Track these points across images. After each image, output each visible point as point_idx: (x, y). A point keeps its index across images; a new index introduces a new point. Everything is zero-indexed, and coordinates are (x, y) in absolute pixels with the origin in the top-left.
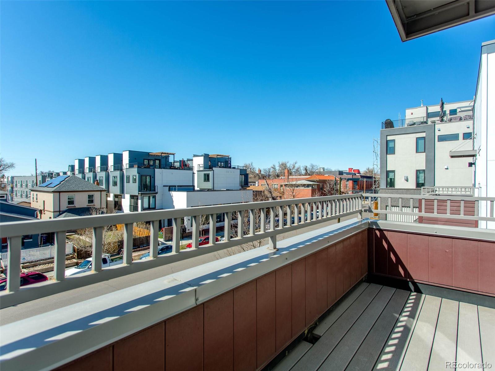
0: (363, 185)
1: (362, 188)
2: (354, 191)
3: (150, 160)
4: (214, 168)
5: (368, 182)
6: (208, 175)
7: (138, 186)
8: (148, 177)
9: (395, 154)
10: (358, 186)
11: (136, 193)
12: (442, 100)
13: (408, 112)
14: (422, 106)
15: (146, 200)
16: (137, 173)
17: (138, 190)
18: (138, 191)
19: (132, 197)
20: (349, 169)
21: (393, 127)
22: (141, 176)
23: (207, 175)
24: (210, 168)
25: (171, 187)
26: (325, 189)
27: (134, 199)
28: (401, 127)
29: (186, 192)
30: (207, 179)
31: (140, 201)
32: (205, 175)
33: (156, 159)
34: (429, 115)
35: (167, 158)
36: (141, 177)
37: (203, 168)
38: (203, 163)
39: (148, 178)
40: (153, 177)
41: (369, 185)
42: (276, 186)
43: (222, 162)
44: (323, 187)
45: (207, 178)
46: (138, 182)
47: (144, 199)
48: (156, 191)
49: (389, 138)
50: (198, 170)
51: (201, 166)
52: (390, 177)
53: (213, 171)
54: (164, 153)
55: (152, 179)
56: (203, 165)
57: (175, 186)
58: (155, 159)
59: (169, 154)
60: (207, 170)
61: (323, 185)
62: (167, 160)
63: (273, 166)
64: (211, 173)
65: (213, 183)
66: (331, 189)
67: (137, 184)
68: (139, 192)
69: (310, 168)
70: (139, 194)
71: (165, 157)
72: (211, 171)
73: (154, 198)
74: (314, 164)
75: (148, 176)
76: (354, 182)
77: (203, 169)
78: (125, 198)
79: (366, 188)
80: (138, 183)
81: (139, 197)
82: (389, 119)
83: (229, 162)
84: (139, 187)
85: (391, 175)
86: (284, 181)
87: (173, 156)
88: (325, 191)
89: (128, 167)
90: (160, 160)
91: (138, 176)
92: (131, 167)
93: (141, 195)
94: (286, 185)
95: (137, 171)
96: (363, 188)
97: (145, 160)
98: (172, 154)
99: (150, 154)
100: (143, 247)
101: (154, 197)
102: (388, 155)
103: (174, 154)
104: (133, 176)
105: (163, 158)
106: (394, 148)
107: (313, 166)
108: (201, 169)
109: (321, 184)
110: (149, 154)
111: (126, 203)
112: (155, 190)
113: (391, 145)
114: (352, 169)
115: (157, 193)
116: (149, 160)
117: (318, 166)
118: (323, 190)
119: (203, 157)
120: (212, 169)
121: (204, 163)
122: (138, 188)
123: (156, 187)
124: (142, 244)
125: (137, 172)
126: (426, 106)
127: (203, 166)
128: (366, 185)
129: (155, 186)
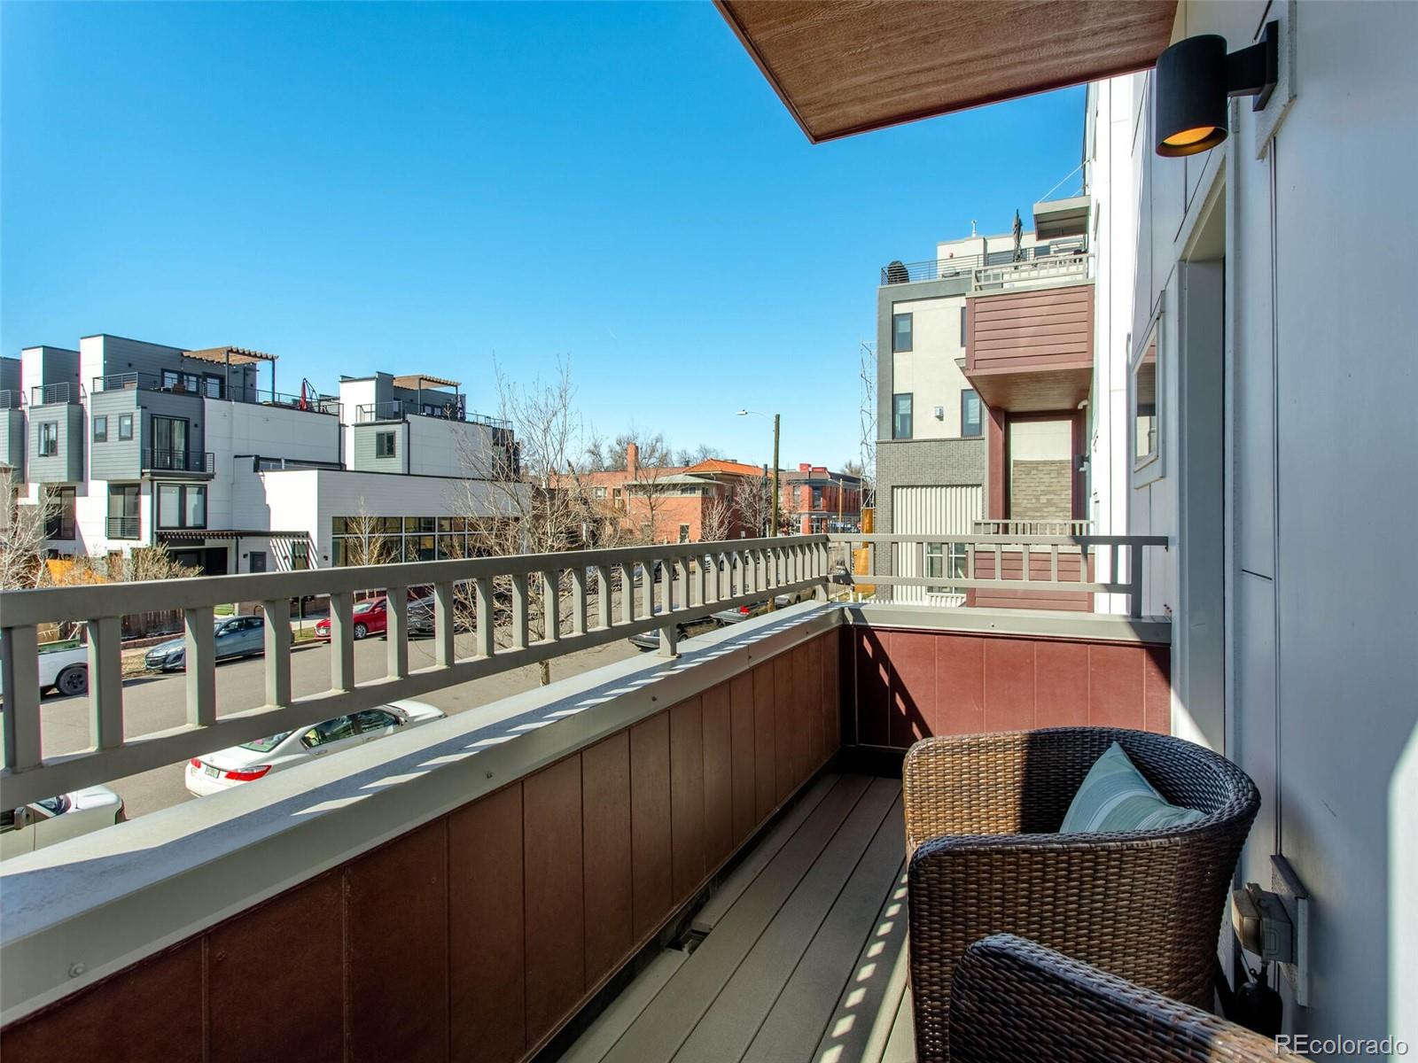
0: (837, 499)
1: (833, 508)
2: (813, 514)
3: (186, 374)
4: (409, 417)
5: (848, 491)
6: (391, 438)
7: (139, 451)
8: (177, 423)
9: (911, 350)
10: (825, 498)
11: (133, 473)
12: (1018, 216)
13: (943, 251)
14: (974, 235)
15: (170, 498)
16: (135, 406)
17: (139, 462)
18: (139, 467)
19: (116, 488)
20: (802, 465)
21: (908, 280)
22: (152, 418)
23: (388, 437)
24: (399, 416)
25: (261, 462)
26: (737, 499)
27: (124, 494)
28: (928, 281)
29: (316, 471)
30: (386, 449)
31: (146, 501)
32: (380, 436)
33: (207, 375)
34: (988, 259)
35: (248, 372)
36: (151, 421)
37: (374, 414)
38: (374, 402)
39: (178, 427)
40: (194, 427)
41: (852, 500)
42: (599, 493)
43: (438, 407)
44: (734, 493)
45: (386, 446)
46: (139, 434)
47: (162, 494)
48: (209, 471)
49: (900, 309)
50: (359, 422)
51: (367, 409)
52: (900, 412)
53: (406, 425)
54: (237, 352)
55: (193, 431)
56: (374, 407)
57: (279, 460)
58: (204, 373)
59: (255, 356)
60: (386, 421)
61: (733, 488)
62: (249, 382)
63: (592, 448)
64: (398, 430)
65: (407, 462)
66: (754, 496)
67: (135, 445)
68: (143, 467)
69: (697, 459)
70: (142, 474)
71: (242, 372)
72: (400, 423)
73: (201, 493)
74: (709, 446)
75: (177, 418)
76: (815, 488)
77: (374, 419)
78: (89, 494)
79: (845, 507)
80: (139, 439)
81: (146, 487)
82: (897, 262)
83: (459, 405)
84: (143, 452)
85: (903, 407)
86: (626, 478)
87: (271, 366)
88: (737, 503)
89: (100, 386)
90: (222, 379)
91: (139, 414)
92: (111, 388)
93: (152, 481)
94: (630, 488)
95: (135, 398)
96: (836, 506)
97: (167, 374)
98: (267, 358)
99: (185, 354)
100: (159, 635)
101: (203, 491)
102: (895, 354)
103: (272, 359)
104: (121, 417)
105: (235, 372)
106: (909, 336)
107: (705, 451)
108: (369, 418)
109: (727, 486)
110: (182, 355)
111: (92, 511)
112: (202, 467)
113: (902, 327)
114: (810, 466)
115: (212, 476)
116: (181, 374)
117: (719, 451)
118: (733, 500)
119: (373, 383)
120: (404, 418)
121: (377, 402)
122: (139, 455)
123: (209, 459)
124: (154, 627)
125: (135, 403)
126: (982, 236)
127: (374, 409)
128: (845, 499)
129: (202, 455)
